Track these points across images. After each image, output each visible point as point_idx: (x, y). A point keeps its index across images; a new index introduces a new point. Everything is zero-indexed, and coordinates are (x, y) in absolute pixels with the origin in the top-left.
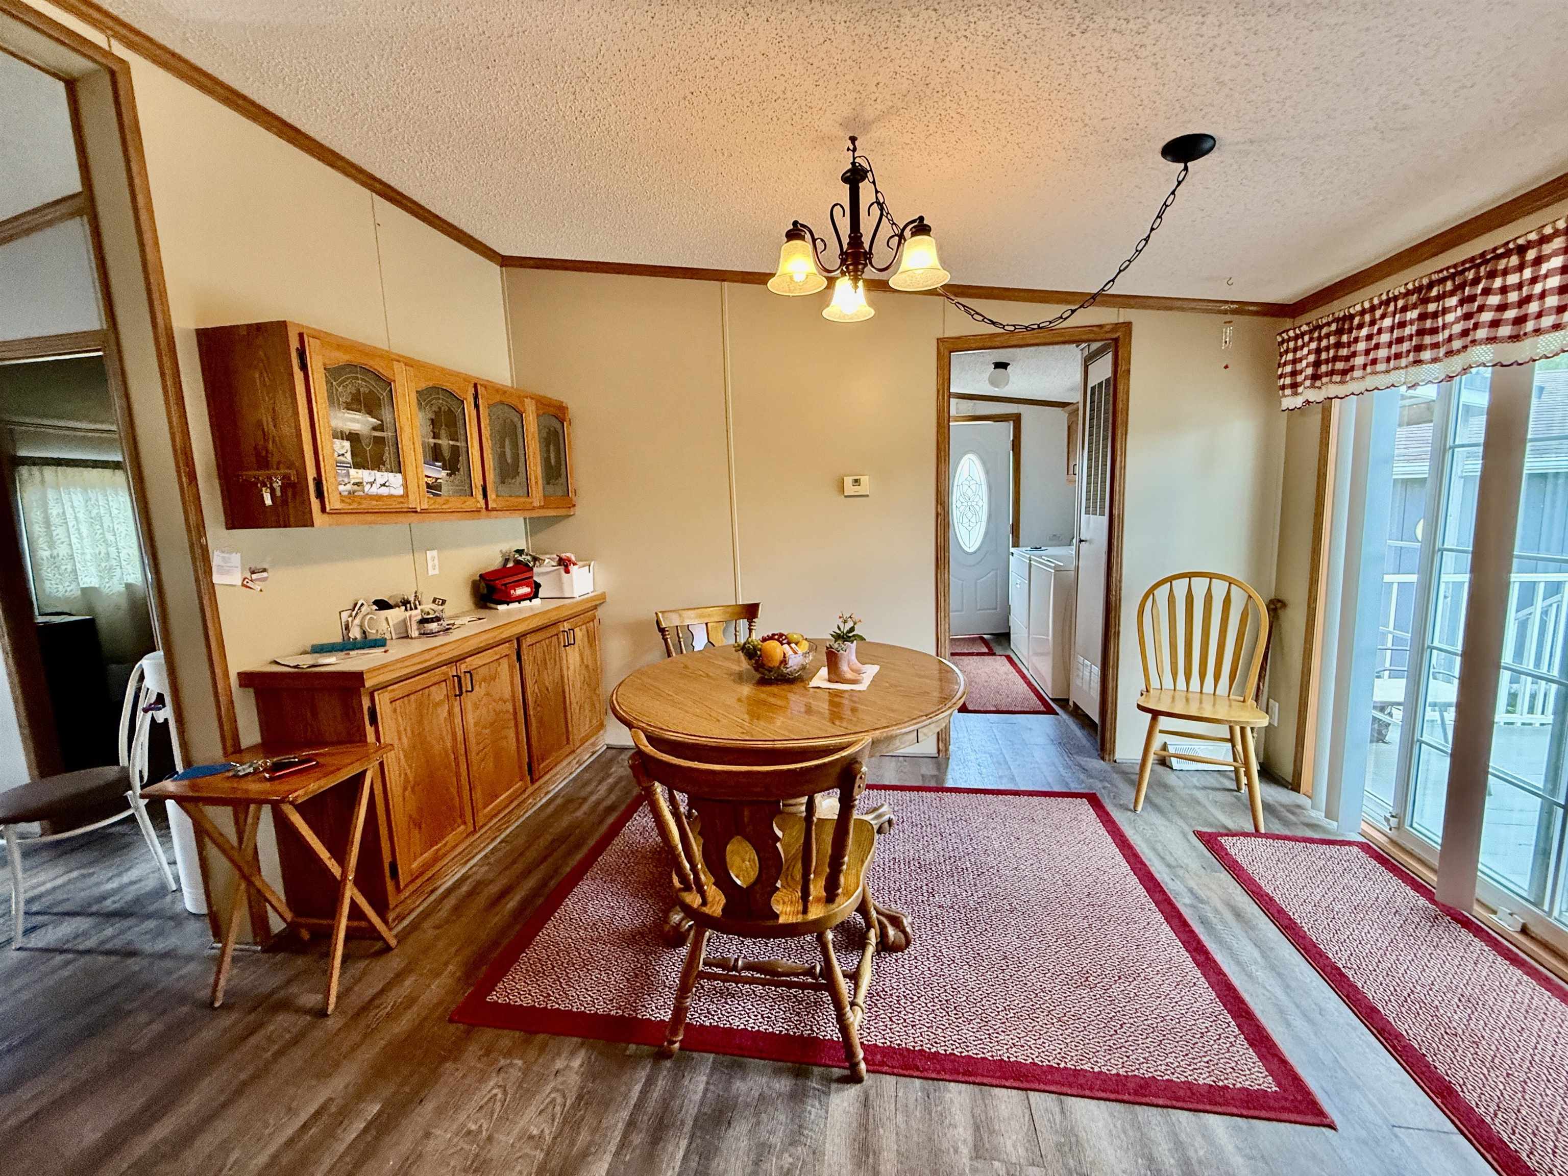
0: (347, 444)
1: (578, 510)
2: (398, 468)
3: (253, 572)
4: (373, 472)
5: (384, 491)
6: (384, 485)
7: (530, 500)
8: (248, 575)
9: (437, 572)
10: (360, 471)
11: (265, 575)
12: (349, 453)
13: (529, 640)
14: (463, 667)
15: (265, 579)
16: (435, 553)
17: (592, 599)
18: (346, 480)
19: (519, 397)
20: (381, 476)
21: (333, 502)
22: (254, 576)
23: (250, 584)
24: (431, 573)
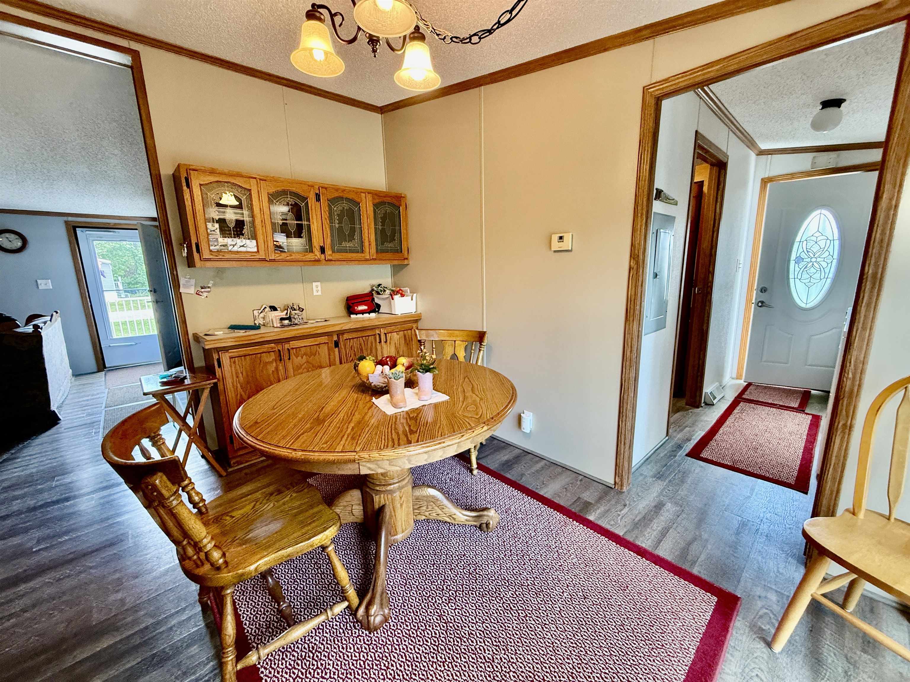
0: (217, 226)
1: (411, 262)
2: (254, 237)
3: (202, 288)
4: (235, 239)
5: (243, 249)
6: (243, 246)
7: (363, 255)
8: (200, 289)
9: (320, 293)
10: (226, 239)
11: (209, 290)
12: (218, 230)
13: (346, 336)
14: (287, 346)
15: (208, 292)
16: (319, 284)
17: (412, 316)
18: (216, 244)
19: (356, 193)
20: (239, 242)
21: (206, 255)
22: (203, 290)
23: (200, 293)
24: (315, 293)
